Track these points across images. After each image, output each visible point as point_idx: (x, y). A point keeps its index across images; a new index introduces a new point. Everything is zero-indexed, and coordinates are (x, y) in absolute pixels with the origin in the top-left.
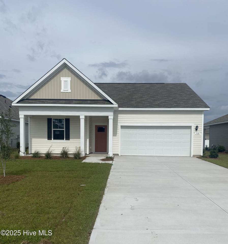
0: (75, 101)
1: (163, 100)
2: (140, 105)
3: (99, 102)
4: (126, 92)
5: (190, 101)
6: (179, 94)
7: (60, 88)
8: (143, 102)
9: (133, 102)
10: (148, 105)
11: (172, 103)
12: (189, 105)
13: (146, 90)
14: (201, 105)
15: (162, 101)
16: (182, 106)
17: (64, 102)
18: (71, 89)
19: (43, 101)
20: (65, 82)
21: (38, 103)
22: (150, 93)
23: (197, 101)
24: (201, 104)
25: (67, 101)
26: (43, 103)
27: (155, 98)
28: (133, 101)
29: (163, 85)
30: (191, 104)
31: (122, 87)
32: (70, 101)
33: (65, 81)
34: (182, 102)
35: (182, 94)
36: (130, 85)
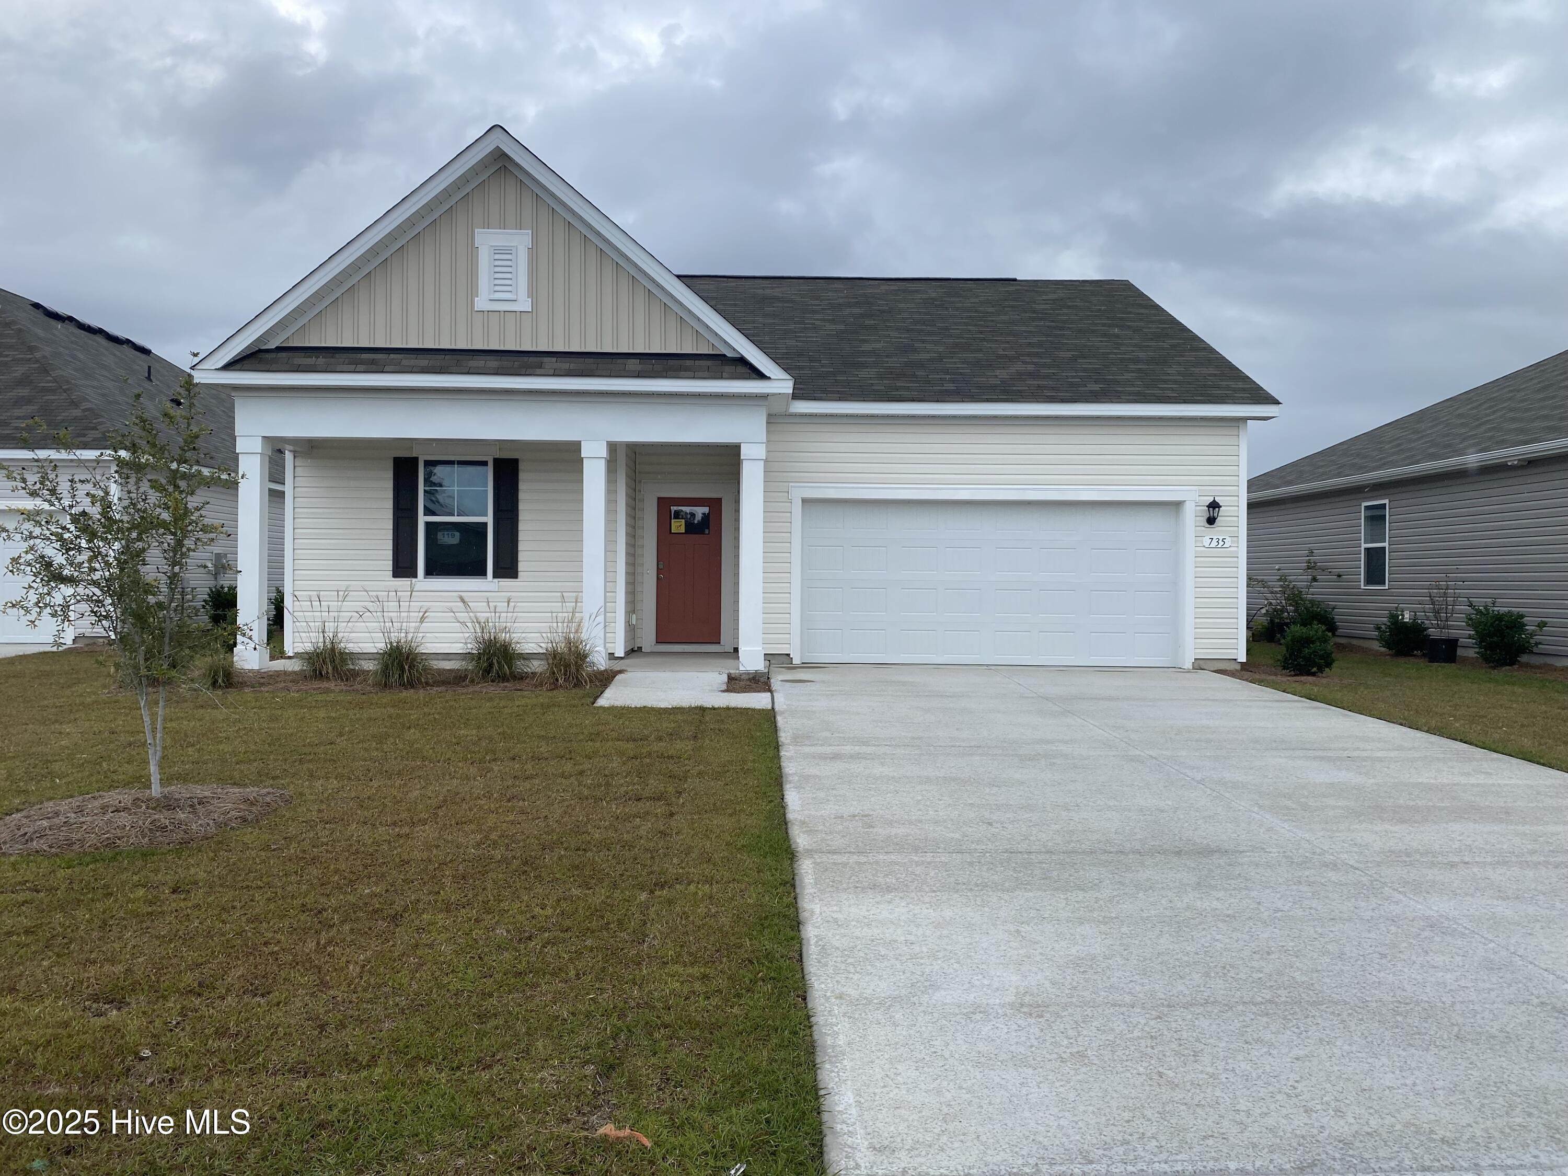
0: (554, 359)
1: (1024, 363)
2: (907, 389)
3: (687, 369)
4: (817, 323)
5: (1170, 371)
6: (1105, 335)
7: (472, 290)
8: (921, 373)
9: (863, 373)
10: (951, 387)
11: (1073, 377)
12: (1168, 389)
13: (926, 314)
14: (1228, 388)
15: (1019, 367)
16: (1130, 394)
17: (493, 363)
18: (533, 292)
19: (373, 362)
20: (497, 257)
21: (345, 367)
22: (947, 329)
23: (1205, 371)
24: (1232, 384)
25: (506, 362)
26: (374, 367)
27: (980, 350)
28: (862, 365)
29: (1012, 288)
30: (1175, 382)
31: (798, 299)
32: (526, 359)
33: (498, 251)
34: (1128, 376)
35: (1117, 336)
36: (838, 285)
